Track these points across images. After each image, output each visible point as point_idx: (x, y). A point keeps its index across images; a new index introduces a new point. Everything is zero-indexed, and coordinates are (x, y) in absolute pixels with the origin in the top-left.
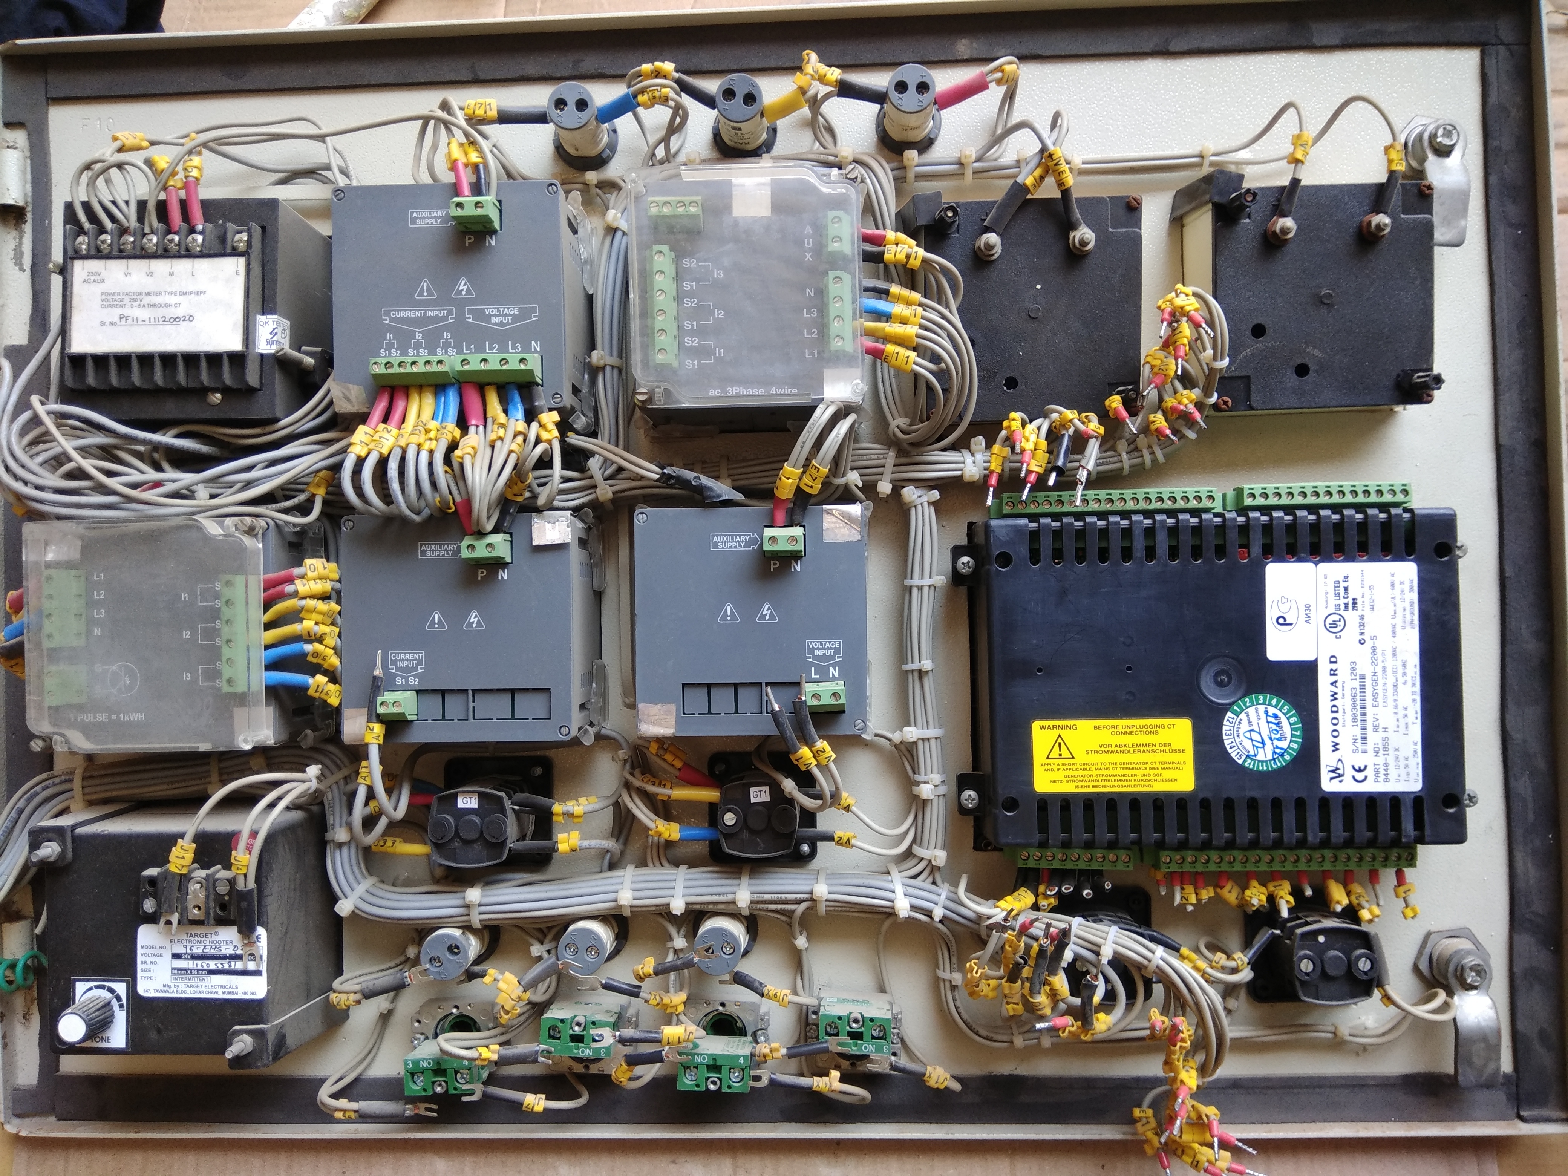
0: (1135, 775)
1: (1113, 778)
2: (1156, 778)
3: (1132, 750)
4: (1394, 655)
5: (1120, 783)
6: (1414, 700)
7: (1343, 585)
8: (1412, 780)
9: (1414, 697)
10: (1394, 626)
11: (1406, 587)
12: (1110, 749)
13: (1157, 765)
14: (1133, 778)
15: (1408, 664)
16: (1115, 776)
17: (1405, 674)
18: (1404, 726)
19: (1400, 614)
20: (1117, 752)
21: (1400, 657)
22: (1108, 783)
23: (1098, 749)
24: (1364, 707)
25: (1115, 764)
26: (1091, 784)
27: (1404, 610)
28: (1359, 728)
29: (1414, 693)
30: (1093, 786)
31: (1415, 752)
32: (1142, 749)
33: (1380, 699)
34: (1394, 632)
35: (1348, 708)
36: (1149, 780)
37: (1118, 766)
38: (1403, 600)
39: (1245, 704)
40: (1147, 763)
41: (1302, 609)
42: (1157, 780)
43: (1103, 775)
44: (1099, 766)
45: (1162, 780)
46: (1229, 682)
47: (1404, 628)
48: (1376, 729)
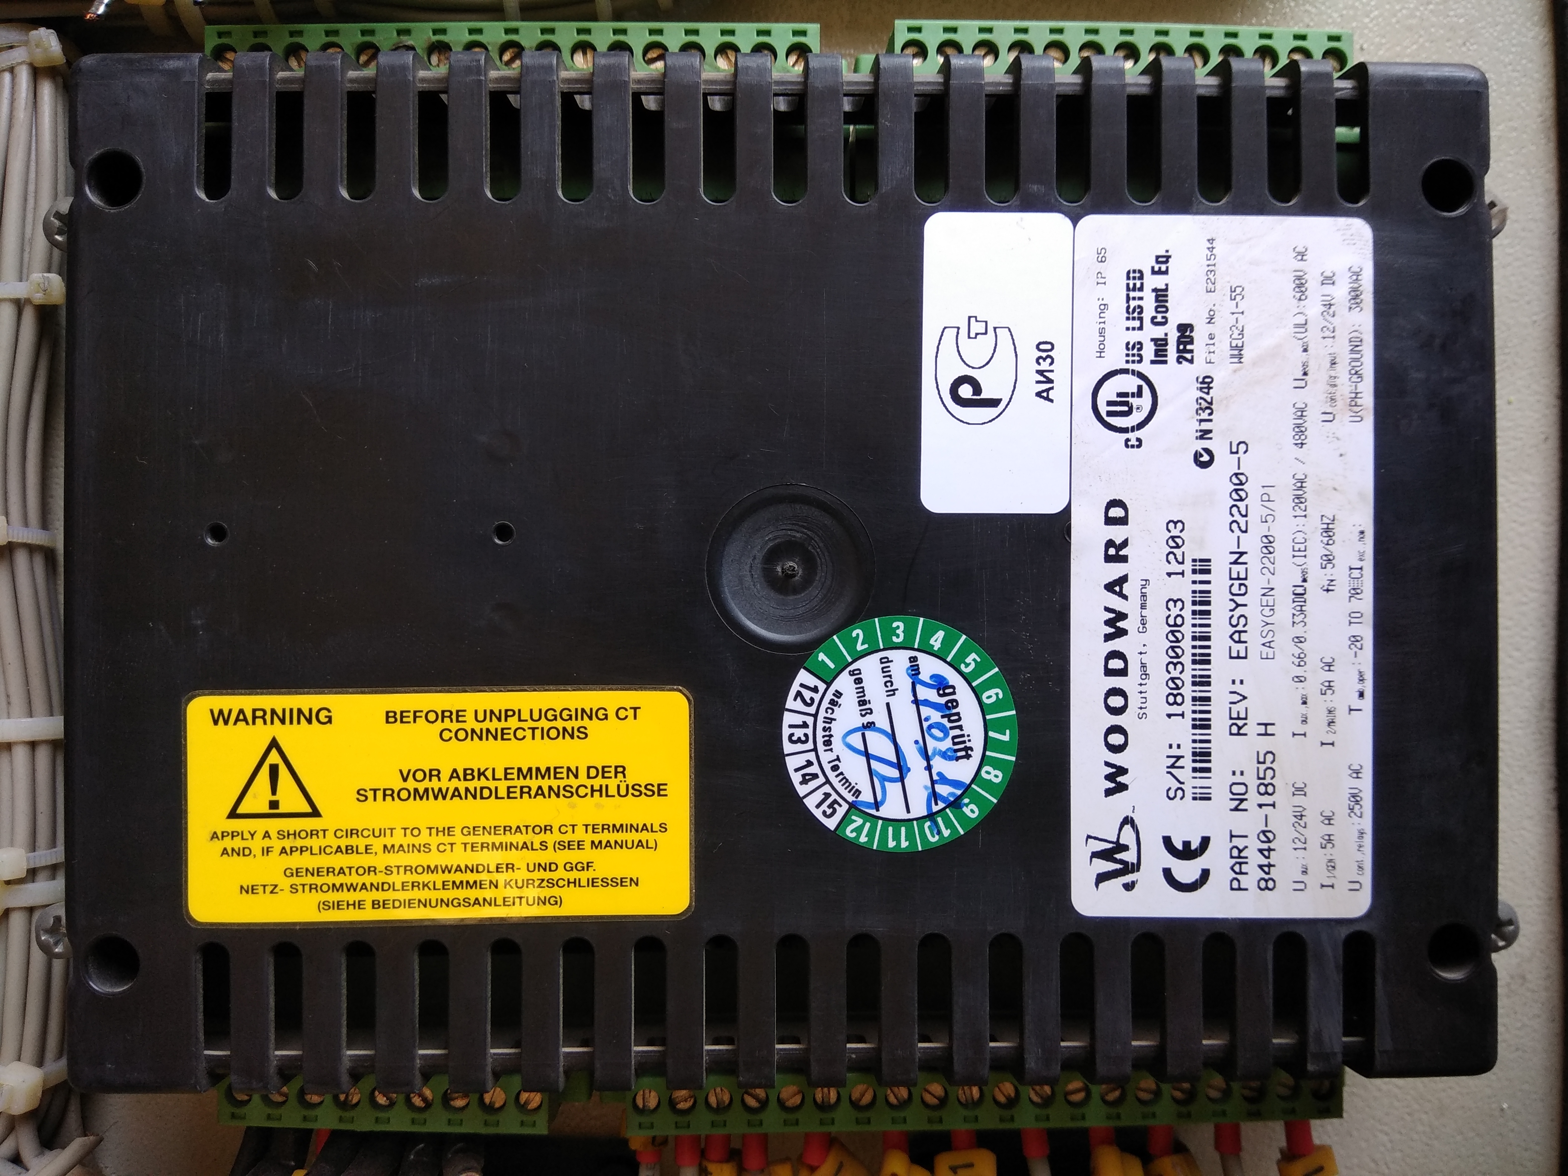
0: (510, 867)
1: (439, 878)
2: (573, 875)
3: (503, 787)
4: (1299, 499)
5: (461, 894)
6: (1355, 640)
7: (1152, 282)
8: (1342, 886)
9: (1356, 630)
10: (1301, 413)
11: (1341, 292)
12: (435, 784)
13: (580, 834)
14: (501, 878)
15: (1337, 528)
16: (447, 869)
17: (1329, 559)
18: (1324, 718)
19: (1319, 375)
20: (456, 793)
21: (1316, 508)
22: (424, 894)
23: (397, 784)
24: (1205, 660)
25: (448, 831)
26: (368, 897)
27: (1333, 363)
28: (1188, 722)
29: (1354, 618)
30: (375, 904)
31: (1355, 798)
32: (534, 784)
33: (1253, 637)
34: (1300, 430)
35: (1158, 659)
36: (552, 884)
37: (458, 838)
38: (1330, 333)
39: (850, 644)
40: (547, 829)
41: (1029, 355)
42: (576, 883)
43: (408, 869)
44: (398, 839)
45: (592, 882)
46: (807, 582)
47: (1329, 418)
48: (1238, 727)
